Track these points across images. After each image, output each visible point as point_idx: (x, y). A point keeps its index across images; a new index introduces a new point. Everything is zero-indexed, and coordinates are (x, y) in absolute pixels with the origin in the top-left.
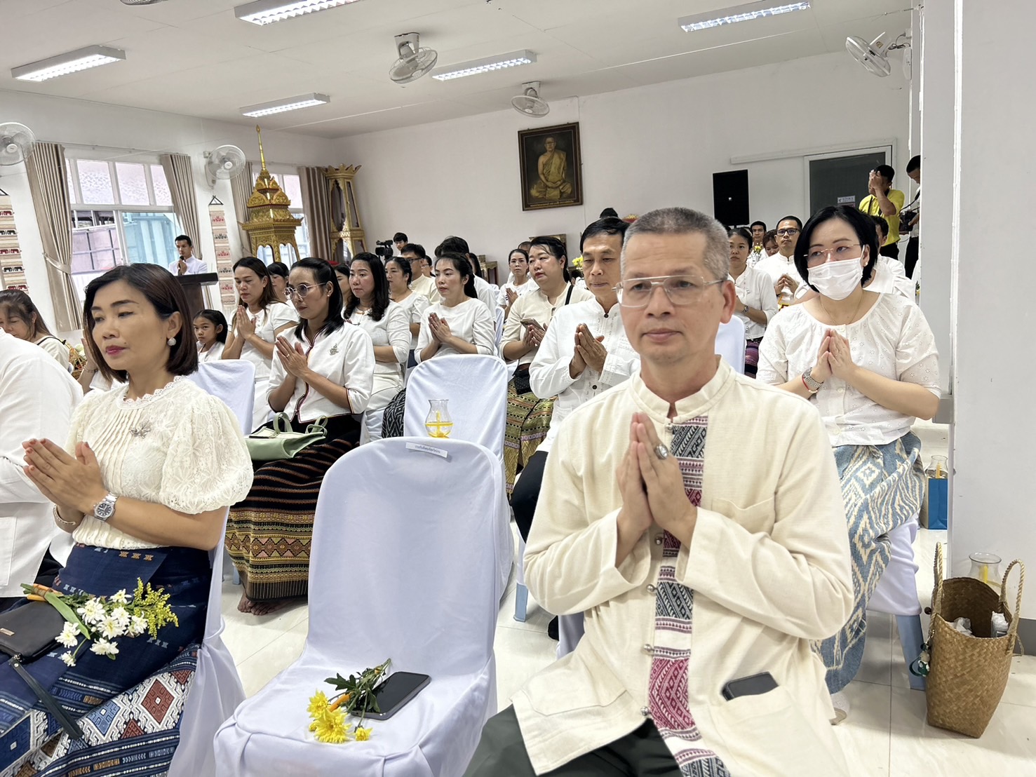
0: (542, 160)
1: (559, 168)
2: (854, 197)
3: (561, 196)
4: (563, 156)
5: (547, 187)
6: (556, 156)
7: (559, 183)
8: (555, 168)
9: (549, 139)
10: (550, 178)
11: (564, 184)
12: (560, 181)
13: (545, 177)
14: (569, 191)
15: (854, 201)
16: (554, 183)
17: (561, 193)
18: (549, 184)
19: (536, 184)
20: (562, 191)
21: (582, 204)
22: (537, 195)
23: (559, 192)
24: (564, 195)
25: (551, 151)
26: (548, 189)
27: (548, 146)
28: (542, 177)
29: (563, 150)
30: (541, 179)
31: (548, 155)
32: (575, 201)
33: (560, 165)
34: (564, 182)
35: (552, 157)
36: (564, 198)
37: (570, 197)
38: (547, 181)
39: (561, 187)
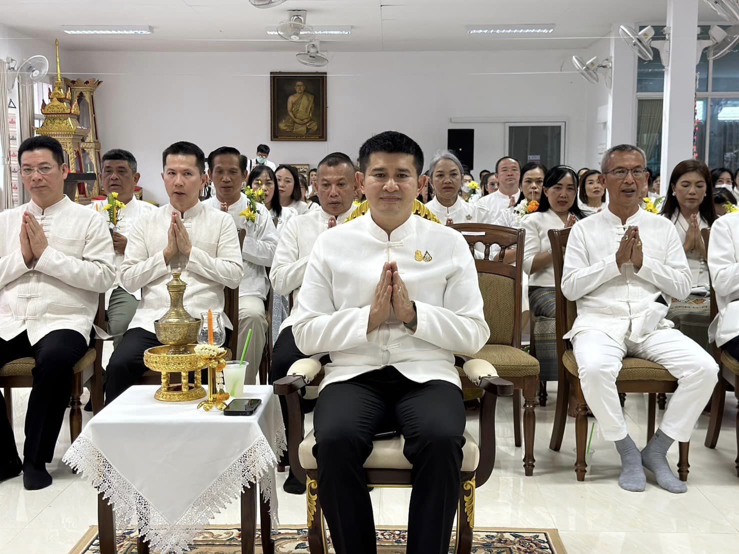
0: (291, 99)
1: (307, 109)
2: (539, 156)
3: (307, 132)
4: (311, 98)
5: (295, 122)
6: (305, 98)
7: (306, 120)
8: (303, 107)
9: (299, 83)
10: (298, 115)
11: (311, 122)
12: (307, 119)
13: (294, 115)
14: (316, 128)
15: (539, 158)
16: (302, 120)
17: (308, 130)
18: (297, 120)
19: (285, 119)
20: (309, 128)
21: (326, 140)
22: (285, 128)
23: (305, 128)
24: (310, 132)
25: (300, 93)
26: (296, 125)
27: (297, 90)
28: (291, 114)
29: (312, 94)
30: (290, 116)
31: (297, 96)
32: (320, 137)
33: (308, 106)
34: (311, 120)
35: (301, 98)
36: (310, 134)
37: (315, 133)
38: (295, 117)
39: (308, 124)
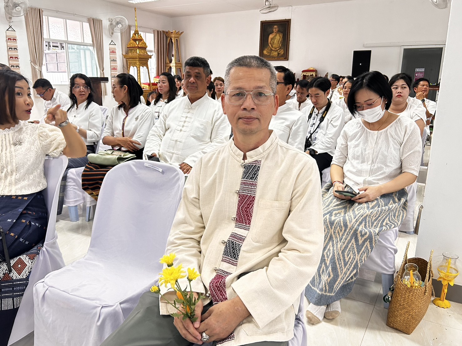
0: (271, 36)
1: (279, 41)
2: (424, 69)
3: (278, 55)
4: (281, 35)
5: (272, 50)
6: (278, 35)
7: (278, 48)
8: (277, 41)
9: (275, 27)
10: (274, 46)
11: (280, 49)
12: (278, 47)
13: (271, 45)
14: (282, 53)
15: (424, 71)
16: (275, 48)
17: (278, 54)
18: (273, 49)
19: (267, 48)
20: (279, 53)
21: (288, 60)
22: (266, 54)
23: (277, 53)
24: (280, 55)
25: (276, 32)
26: (272, 51)
27: (274, 30)
28: (270, 45)
29: (282, 32)
30: (269, 46)
31: (274, 34)
32: (285, 58)
33: (279, 40)
34: (280, 48)
35: (276, 35)
36: (279, 56)
37: (282, 56)
38: (272, 47)
39: (278, 51)
